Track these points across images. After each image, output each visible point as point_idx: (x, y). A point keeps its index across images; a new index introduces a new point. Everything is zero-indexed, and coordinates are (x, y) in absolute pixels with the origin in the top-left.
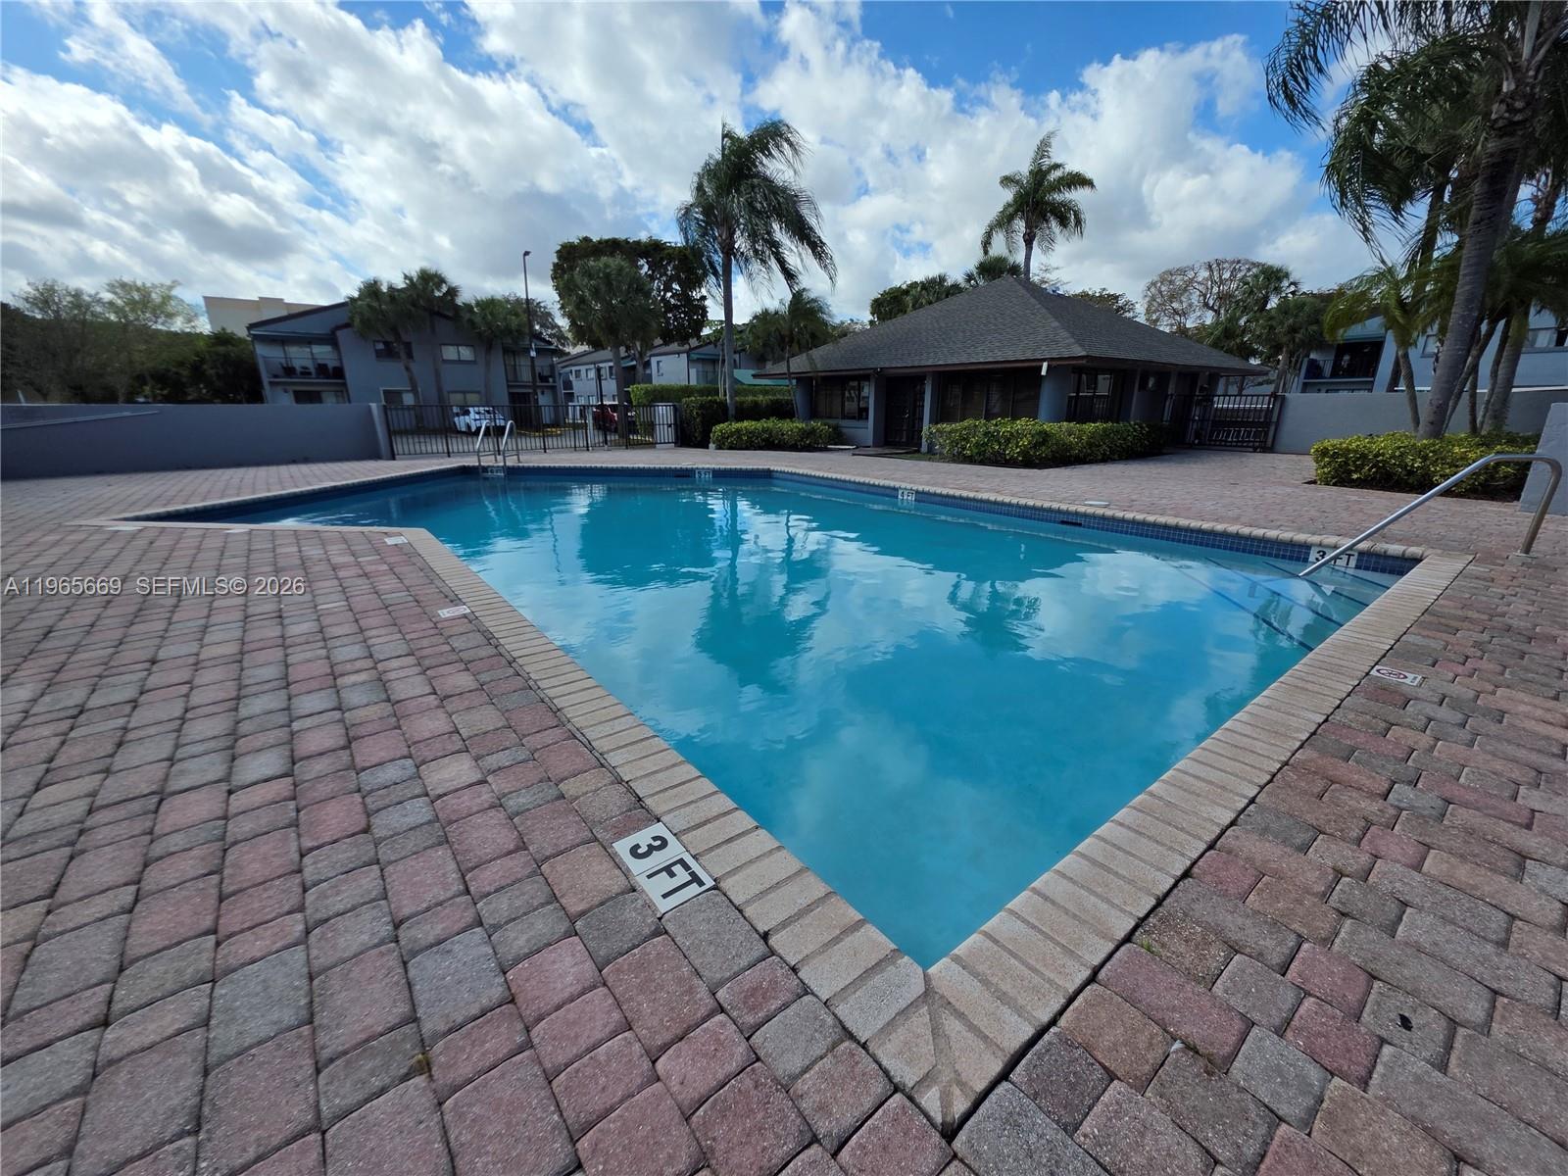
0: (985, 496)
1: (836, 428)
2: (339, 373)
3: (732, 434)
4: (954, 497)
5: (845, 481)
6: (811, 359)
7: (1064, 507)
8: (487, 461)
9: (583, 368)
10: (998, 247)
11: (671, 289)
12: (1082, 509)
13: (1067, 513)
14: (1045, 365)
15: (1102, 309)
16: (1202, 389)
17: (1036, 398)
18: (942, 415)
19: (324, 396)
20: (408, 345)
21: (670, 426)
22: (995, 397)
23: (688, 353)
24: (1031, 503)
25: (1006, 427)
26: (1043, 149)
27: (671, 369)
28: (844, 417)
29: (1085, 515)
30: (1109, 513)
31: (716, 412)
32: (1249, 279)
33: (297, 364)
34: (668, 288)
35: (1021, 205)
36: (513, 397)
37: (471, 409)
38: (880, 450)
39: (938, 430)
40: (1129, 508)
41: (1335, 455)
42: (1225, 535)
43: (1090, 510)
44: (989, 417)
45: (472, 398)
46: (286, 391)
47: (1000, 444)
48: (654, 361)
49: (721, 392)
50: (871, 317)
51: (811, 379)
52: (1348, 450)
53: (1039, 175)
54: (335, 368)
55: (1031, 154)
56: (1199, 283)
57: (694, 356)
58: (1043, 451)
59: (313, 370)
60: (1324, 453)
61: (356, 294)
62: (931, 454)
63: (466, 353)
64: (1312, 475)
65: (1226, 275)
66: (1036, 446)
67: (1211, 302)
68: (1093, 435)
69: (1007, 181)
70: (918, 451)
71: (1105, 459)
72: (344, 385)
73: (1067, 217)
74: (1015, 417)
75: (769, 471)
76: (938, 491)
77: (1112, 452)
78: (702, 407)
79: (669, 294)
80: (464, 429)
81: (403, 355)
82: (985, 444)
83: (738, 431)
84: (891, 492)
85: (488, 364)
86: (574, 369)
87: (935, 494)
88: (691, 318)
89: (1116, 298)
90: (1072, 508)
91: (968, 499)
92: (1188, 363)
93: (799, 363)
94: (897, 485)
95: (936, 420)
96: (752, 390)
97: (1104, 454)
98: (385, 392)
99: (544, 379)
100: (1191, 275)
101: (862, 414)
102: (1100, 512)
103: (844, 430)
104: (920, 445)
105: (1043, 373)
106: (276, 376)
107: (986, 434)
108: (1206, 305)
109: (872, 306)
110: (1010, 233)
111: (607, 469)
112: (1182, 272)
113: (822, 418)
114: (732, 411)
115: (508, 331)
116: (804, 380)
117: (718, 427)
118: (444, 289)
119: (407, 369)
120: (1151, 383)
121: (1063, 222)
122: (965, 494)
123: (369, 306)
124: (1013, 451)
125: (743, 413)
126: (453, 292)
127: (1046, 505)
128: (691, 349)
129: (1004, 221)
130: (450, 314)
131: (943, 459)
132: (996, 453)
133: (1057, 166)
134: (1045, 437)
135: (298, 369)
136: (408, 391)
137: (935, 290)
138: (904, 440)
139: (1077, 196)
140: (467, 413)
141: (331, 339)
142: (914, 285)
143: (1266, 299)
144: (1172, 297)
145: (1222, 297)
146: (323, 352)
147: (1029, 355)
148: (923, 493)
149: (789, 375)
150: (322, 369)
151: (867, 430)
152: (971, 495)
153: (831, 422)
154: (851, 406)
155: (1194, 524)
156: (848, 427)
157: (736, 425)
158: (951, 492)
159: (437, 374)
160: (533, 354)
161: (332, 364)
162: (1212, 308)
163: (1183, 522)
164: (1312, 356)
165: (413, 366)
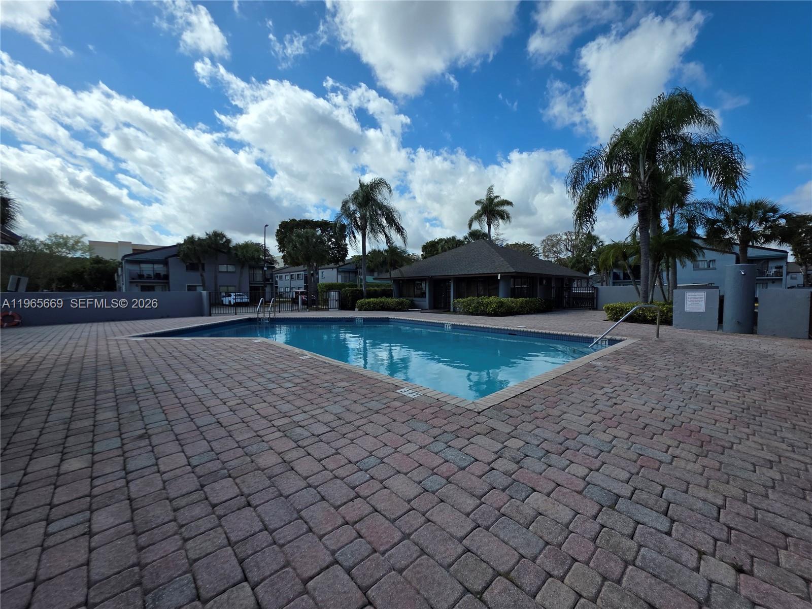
0: (479, 325)
1: (412, 301)
2: (166, 277)
3: (366, 304)
4: (467, 326)
5: (422, 321)
6: (401, 272)
7: (509, 328)
8: (261, 316)
9: (284, 275)
10: (476, 226)
11: (331, 241)
12: (516, 329)
13: (511, 330)
14: (499, 275)
15: (525, 250)
16: (566, 285)
17: (497, 288)
18: (458, 295)
19: (156, 288)
20: (203, 265)
21: (336, 301)
22: (481, 288)
23: (337, 268)
24: (497, 327)
25: (486, 300)
26: (490, 190)
27: (328, 275)
28: (415, 297)
29: (517, 331)
30: (525, 330)
31: (359, 295)
32: (583, 240)
33: (145, 273)
34: (329, 240)
35: (485, 211)
36: (251, 288)
37: (232, 294)
38: (432, 311)
39: (458, 302)
40: (533, 328)
41: (612, 310)
42: (565, 335)
43: (519, 329)
44: (478, 296)
45: (231, 289)
46: (137, 286)
47: (484, 307)
48: (320, 271)
49: (359, 286)
50: (422, 253)
51: (400, 280)
52: (617, 308)
53: (490, 200)
54: (164, 275)
55: (486, 193)
56: (564, 241)
57: (340, 270)
58: (502, 310)
59: (152, 276)
60: (608, 308)
61: (182, 242)
62: (455, 312)
63: (231, 268)
64: (606, 318)
65: (574, 238)
66: (499, 307)
67: (569, 248)
68: (522, 303)
69: (478, 202)
70: (449, 311)
71: (528, 313)
72: (168, 283)
73: (504, 216)
74: (489, 296)
75: (388, 318)
76: (461, 324)
77: (531, 310)
78: (352, 292)
79: (330, 243)
80: (227, 303)
81: (200, 268)
82: (478, 307)
83: (368, 302)
84: (442, 325)
85: (241, 273)
86: (279, 275)
87: (459, 325)
88: (340, 254)
89: (531, 245)
90: (512, 329)
91: (472, 327)
92: (557, 274)
93: (395, 274)
94: (444, 322)
95: (456, 297)
96: (372, 285)
97: (527, 311)
98: (188, 286)
99: (268, 280)
100: (559, 237)
101: (423, 295)
102: (522, 329)
103: (416, 302)
104: (449, 308)
105: (499, 278)
106: (133, 279)
107: (478, 303)
108: (568, 249)
109: (422, 248)
110: (480, 222)
111: (316, 318)
112: (556, 236)
113: (405, 297)
114: (365, 294)
115: (253, 258)
116: (396, 281)
117: (359, 301)
118: (224, 240)
119: (202, 275)
120: (544, 282)
121: (503, 218)
122: (471, 325)
123: (188, 248)
124: (489, 309)
125: (370, 295)
126: (228, 241)
127: (502, 328)
128: (340, 266)
129: (478, 217)
130: (225, 251)
131: (460, 313)
132: (482, 311)
133: (497, 197)
134: (501, 304)
135: (145, 276)
136: (199, 286)
137: (452, 243)
138: (442, 306)
139: (506, 208)
140: (230, 296)
141: (165, 262)
142: (441, 240)
143: (591, 248)
144: (553, 246)
145: (573, 246)
146: (159, 268)
147: (492, 271)
148: (455, 325)
149: (390, 279)
150: (158, 276)
151: (426, 302)
152: (474, 325)
153: (410, 299)
154: (418, 292)
155: (555, 332)
156: (418, 301)
157: (369, 300)
158: (466, 324)
159: (216, 277)
160: (265, 269)
161: (162, 273)
162: (570, 251)
163: (551, 332)
164: (614, 271)
165: (204, 274)
